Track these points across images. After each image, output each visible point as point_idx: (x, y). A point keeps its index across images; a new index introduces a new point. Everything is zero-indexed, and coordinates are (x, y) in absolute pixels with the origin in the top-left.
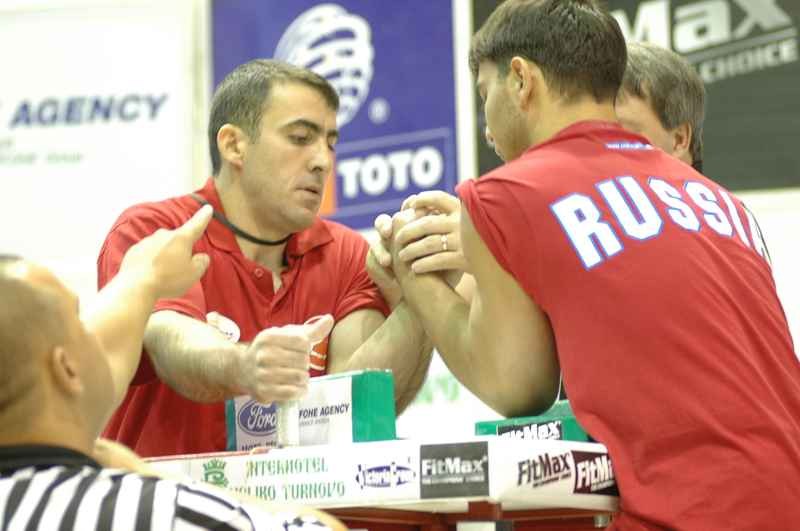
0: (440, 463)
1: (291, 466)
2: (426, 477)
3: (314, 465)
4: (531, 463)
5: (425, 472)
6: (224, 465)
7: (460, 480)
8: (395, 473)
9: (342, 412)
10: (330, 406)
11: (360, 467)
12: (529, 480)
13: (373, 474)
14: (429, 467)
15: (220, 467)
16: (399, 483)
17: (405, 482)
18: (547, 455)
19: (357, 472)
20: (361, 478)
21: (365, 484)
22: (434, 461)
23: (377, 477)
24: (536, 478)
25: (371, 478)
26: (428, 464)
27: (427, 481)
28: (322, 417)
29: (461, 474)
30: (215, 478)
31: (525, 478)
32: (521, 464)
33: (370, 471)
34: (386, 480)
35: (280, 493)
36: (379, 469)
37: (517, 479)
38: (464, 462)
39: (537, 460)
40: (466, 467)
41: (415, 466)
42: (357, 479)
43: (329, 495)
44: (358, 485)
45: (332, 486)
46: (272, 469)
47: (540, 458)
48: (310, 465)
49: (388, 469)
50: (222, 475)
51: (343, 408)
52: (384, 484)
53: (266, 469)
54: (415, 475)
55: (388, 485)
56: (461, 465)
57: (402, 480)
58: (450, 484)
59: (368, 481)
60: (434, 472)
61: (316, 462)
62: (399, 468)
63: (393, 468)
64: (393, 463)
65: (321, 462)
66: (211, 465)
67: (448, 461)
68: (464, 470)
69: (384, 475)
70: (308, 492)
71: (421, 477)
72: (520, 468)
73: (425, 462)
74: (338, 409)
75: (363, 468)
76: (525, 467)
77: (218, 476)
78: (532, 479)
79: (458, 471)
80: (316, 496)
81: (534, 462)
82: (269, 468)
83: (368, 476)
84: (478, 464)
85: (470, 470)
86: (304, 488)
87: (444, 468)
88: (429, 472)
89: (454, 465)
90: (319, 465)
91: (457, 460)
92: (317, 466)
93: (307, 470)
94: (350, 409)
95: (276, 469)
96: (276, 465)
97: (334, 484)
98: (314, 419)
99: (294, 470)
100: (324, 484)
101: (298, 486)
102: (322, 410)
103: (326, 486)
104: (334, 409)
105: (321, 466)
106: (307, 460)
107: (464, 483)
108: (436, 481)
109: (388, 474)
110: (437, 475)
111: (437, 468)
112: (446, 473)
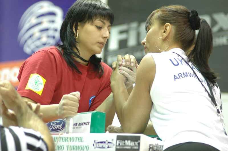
0: (123, 142)
2: (118, 146)
4: (153, 146)
5: (118, 144)
7: (129, 148)
8: (107, 144)
9: (87, 125)
10: (82, 122)
11: (95, 141)
13: (100, 144)
14: (119, 143)
16: (108, 147)
17: (110, 147)
18: (158, 144)
19: (93, 142)
21: (96, 147)
22: (121, 141)
26: (119, 142)
27: (118, 147)
28: (79, 126)
31: (151, 150)
32: (150, 145)
33: (98, 143)
34: (104, 146)
35: (66, 148)
36: (102, 142)
37: (148, 149)
38: (132, 142)
39: (155, 145)
40: (132, 144)
41: (114, 142)
42: (94, 145)
43: (83, 150)
44: (93, 147)
45: (84, 147)
46: (63, 140)
47: (156, 144)
49: (105, 142)
51: (87, 123)
52: (103, 148)
53: (61, 140)
54: (114, 145)
55: (104, 148)
56: (130, 143)
57: (109, 146)
59: (97, 146)
60: (121, 144)
61: (80, 138)
62: (109, 143)
63: (107, 142)
64: (107, 141)
65: (81, 139)
67: (126, 141)
68: (131, 145)
69: (103, 144)
70: (76, 148)
71: (116, 146)
72: (150, 146)
73: (118, 141)
74: (85, 124)
75: (96, 141)
78: (153, 150)
79: (129, 145)
80: (78, 150)
81: (154, 145)
83: (98, 144)
84: (136, 143)
85: (133, 145)
86: (74, 147)
87: (124, 143)
88: (119, 144)
89: (128, 143)
90: (80, 139)
91: (129, 141)
92: (80, 140)
93: (76, 141)
94: (90, 124)
95: (65, 140)
96: (65, 139)
97: (85, 146)
98: (76, 127)
99: (71, 141)
100: (81, 146)
101: (72, 146)
102: (79, 124)
103: (82, 147)
104: (84, 123)
105: (81, 140)
106: (76, 138)
107: (131, 149)
108: (121, 148)
109: (105, 144)
110: (122, 146)
111: (122, 143)
112: (125, 145)
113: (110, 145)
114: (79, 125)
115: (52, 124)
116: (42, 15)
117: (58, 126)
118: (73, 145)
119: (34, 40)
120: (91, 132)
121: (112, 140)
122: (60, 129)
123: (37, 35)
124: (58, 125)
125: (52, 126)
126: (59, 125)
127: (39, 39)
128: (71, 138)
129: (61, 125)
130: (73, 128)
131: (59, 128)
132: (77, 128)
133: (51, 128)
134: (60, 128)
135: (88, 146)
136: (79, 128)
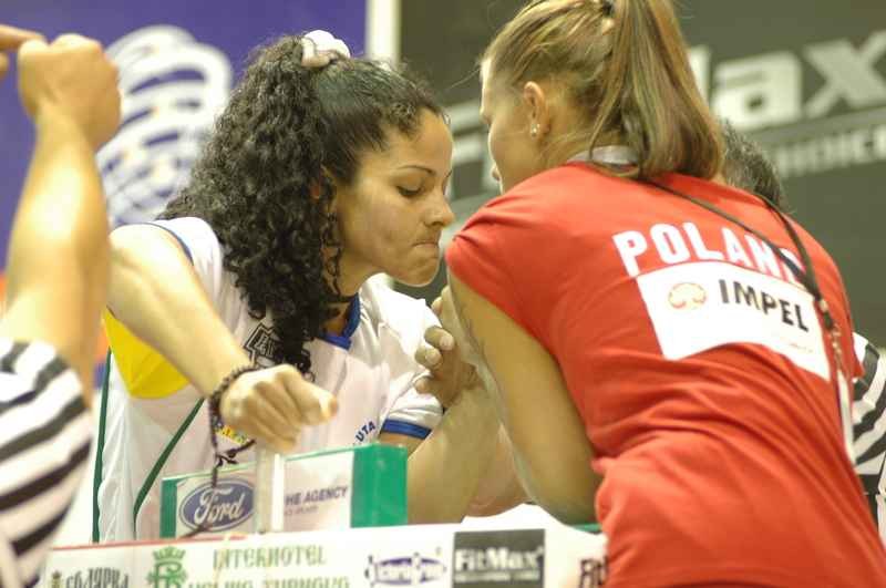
0: (480, 555)
1: (275, 556)
2: (459, 572)
3: (308, 554)
5: (459, 566)
6: (183, 553)
7: (505, 577)
8: (418, 567)
10: (319, 490)
11: (371, 559)
12: (592, 584)
13: (389, 567)
14: (465, 560)
15: (176, 556)
16: (424, 579)
17: (431, 579)
19: (366, 564)
20: (372, 573)
22: (472, 552)
23: (394, 572)
24: (600, 583)
25: (386, 573)
27: (462, 578)
28: (307, 504)
29: (508, 570)
30: (169, 570)
31: (588, 581)
32: (584, 562)
33: (385, 563)
34: (406, 576)
36: (397, 562)
37: (578, 582)
38: (513, 554)
39: (602, 561)
41: (445, 558)
42: (367, 573)
44: (367, 582)
45: (331, 582)
46: (250, 561)
48: (303, 556)
49: (409, 561)
50: (180, 566)
51: (340, 492)
52: (403, 581)
53: (241, 559)
54: (445, 569)
55: (407, 582)
56: (508, 558)
57: (428, 575)
58: (492, 583)
59: (382, 577)
60: (471, 566)
61: (311, 550)
62: (425, 561)
63: (416, 561)
65: (317, 551)
66: (164, 553)
67: (491, 553)
68: (512, 564)
69: (404, 570)
71: (455, 572)
72: (583, 568)
73: (460, 554)
74: (330, 493)
75: (375, 560)
76: (588, 567)
77: (174, 567)
78: (596, 583)
79: (504, 565)
81: (598, 562)
82: (246, 557)
83: (382, 570)
84: (531, 558)
85: (520, 565)
87: (485, 562)
88: (465, 566)
89: (500, 558)
90: (313, 555)
91: (503, 552)
92: (311, 557)
93: (298, 561)
94: (349, 493)
95: (254, 560)
96: (255, 555)
97: (335, 580)
98: (295, 507)
99: (280, 562)
100: (320, 579)
101: (284, 582)
102: (308, 495)
103: (324, 582)
104: (325, 493)
105: (317, 558)
106: (299, 549)
107: (512, 582)
108: (474, 578)
109: (409, 567)
110: (477, 571)
111: (476, 561)
112: (487, 567)
113: (429, 570)
114: (309, 498)
115: (203, 502)
116: (152, 82)
117: (225, 509)
118: (287, 578)
119: (123, 181)
120: (355, 523)
121: (438, 551)
122: (234, 520)
123: (136, 157)
124: (228, 505)
125: (203, 509)
126: (231, 502)
127: (144, 173)
128: (277, 550)
129: (238, 505)
130: (286, 514)
131: (231, 518)
132: (300, 511)
133: (200, 515)
134: (236, 515)
135: (345, 578)
136: (308, 510)
